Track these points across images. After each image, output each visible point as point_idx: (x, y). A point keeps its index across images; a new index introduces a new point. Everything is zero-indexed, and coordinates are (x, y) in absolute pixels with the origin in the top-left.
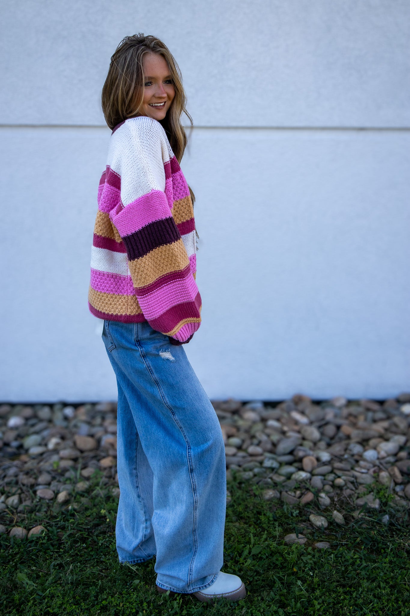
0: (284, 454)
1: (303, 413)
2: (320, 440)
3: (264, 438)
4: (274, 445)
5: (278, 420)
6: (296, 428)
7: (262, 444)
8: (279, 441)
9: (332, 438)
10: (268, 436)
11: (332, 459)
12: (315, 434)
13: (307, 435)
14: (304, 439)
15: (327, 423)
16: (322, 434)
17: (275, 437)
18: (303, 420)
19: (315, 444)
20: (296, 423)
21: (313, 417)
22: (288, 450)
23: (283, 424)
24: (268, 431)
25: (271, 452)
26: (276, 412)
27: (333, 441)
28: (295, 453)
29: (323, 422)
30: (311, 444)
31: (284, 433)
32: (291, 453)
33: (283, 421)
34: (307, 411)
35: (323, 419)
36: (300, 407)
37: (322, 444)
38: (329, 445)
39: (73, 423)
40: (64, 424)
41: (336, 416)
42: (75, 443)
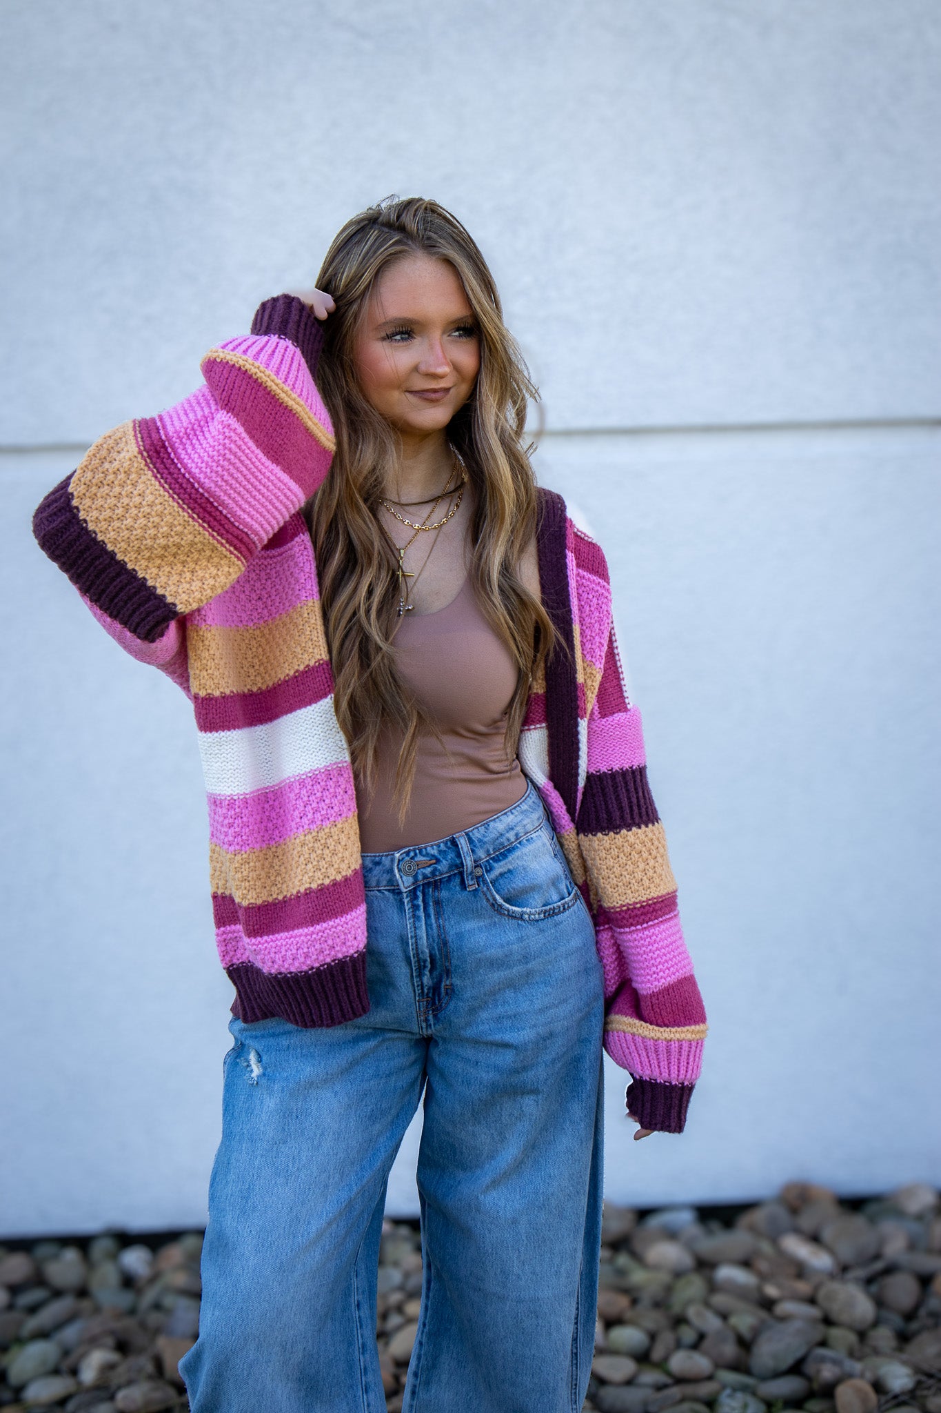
0: (777, 1375)
1: (815, 1239)
2: (876, 1323)
3: (712, 1323)
4: (745, 1344)
5: (746, 1264)
6: (803, 1287)
7: (706, 1344)
8: (757, 1332)
9: (910, 1316)
10: (724, 1316)
11: (919, 1384)
12: (862, 1306)
13: (835, 1309)
14: (828, 1321)
15: (890, 1270)
16: (880, 1302)
17: (745, 1321)
18: (820, 1260)
19: (862, 1335)
20: (800, 1270)
21: (846, 1251)
22: (789, 1361)
23: (763, 1277)
24: (719, 1300)
25: (739, 1367)
26: (738, 1240)
27: (914, 1326)
28: (810, 1368)
29: (879, 1266)
30: (852, 1338)
31: (768, 1304)
32: (796, 1368)
33: (763, 1266)
34: (828, 1234)
35: (877, 1257)
36: (807, 1221)
37: (884, 1337)
38: (904, 1338)
39: (149, 1296)
40: (124, 1300)
41: (912, 1246)
42: (159, 1364)
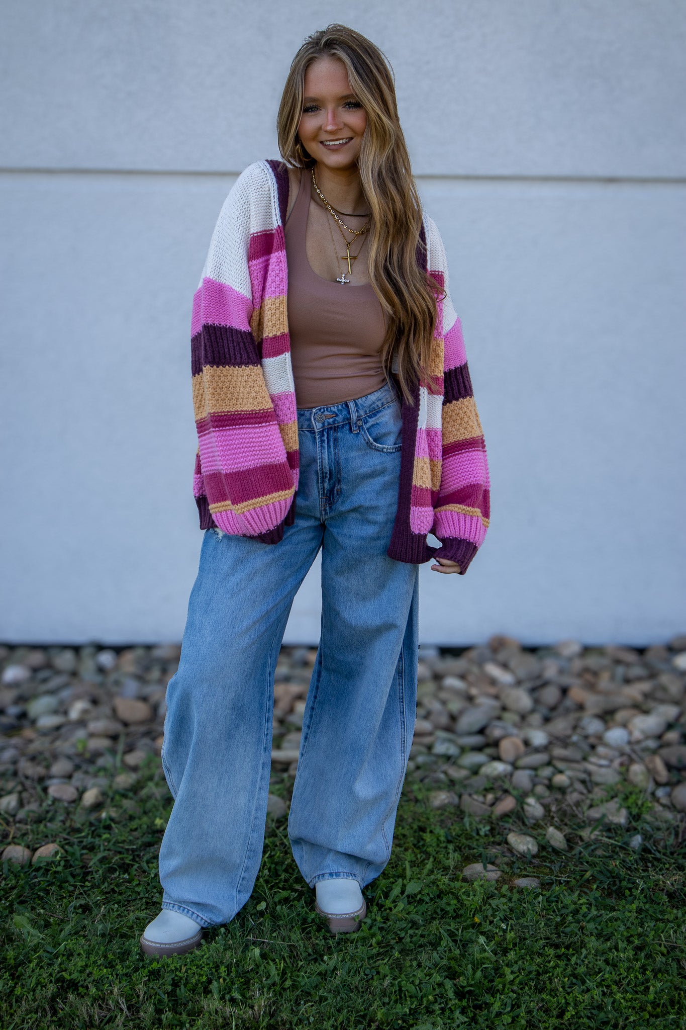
0: (470, 734)
1: (505, 666)
2: (533, 711)
3: (436, 706)
4: (453, 718)
5: (462, 677)
6: (492, 690)
7: (432, 717)
8: (462, 712)
9: (553, 709)
10: (444, 703)
11: (550, 743)
12: (524, 700)
13: (510, 703)
14: (504, 709)
15: (545, 684)
16: (537, 701)
17: (455, 706)
18: (505, 677)
19: (523, 717)
20: (493, 682)
21: (522, 673)
22: (477, 727)
23: (471, 684)
24: (443, 695)
25: (448, 729)
26: (460, 664)
27: (555, 714)
28: (488, 731)
29: (538, 683)
30: (516, 718)
31: (470, 699)
32: (482, 731)
33: (471, 678)
34: (513, 664)
35: (539, 677)
36: (501, 657)
37: (536, 719)
38: (547, 720)
39: (112, 677)
40: (98, 679)
41: (561, 671)
42: (114, 711)
